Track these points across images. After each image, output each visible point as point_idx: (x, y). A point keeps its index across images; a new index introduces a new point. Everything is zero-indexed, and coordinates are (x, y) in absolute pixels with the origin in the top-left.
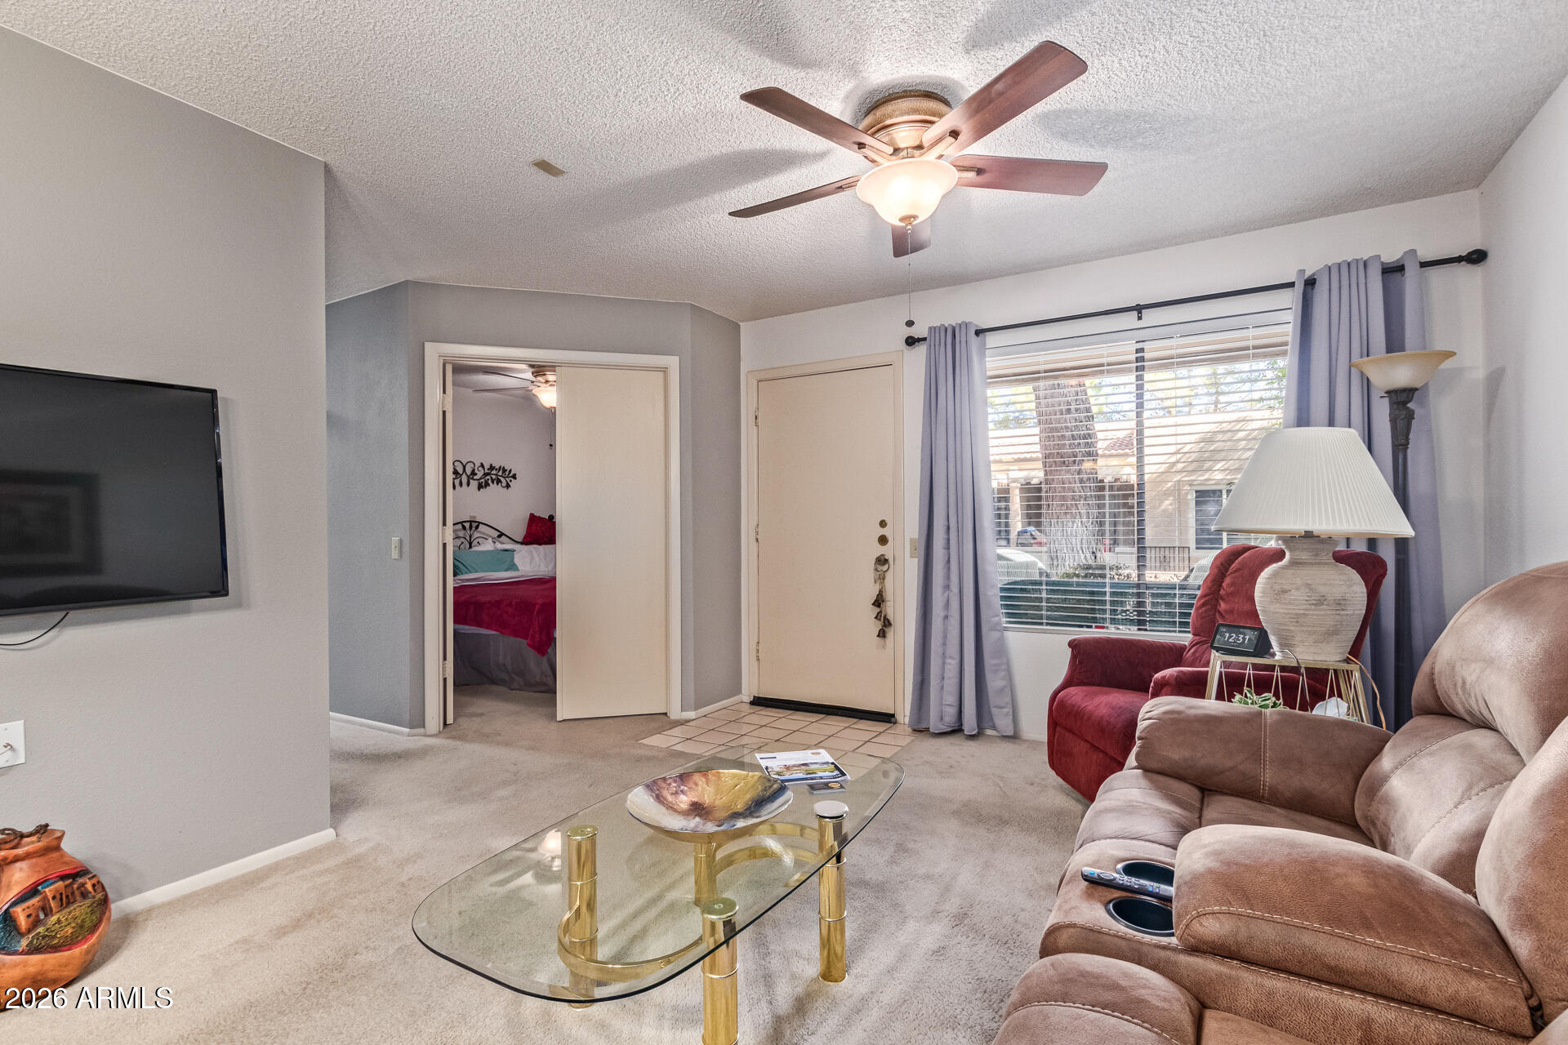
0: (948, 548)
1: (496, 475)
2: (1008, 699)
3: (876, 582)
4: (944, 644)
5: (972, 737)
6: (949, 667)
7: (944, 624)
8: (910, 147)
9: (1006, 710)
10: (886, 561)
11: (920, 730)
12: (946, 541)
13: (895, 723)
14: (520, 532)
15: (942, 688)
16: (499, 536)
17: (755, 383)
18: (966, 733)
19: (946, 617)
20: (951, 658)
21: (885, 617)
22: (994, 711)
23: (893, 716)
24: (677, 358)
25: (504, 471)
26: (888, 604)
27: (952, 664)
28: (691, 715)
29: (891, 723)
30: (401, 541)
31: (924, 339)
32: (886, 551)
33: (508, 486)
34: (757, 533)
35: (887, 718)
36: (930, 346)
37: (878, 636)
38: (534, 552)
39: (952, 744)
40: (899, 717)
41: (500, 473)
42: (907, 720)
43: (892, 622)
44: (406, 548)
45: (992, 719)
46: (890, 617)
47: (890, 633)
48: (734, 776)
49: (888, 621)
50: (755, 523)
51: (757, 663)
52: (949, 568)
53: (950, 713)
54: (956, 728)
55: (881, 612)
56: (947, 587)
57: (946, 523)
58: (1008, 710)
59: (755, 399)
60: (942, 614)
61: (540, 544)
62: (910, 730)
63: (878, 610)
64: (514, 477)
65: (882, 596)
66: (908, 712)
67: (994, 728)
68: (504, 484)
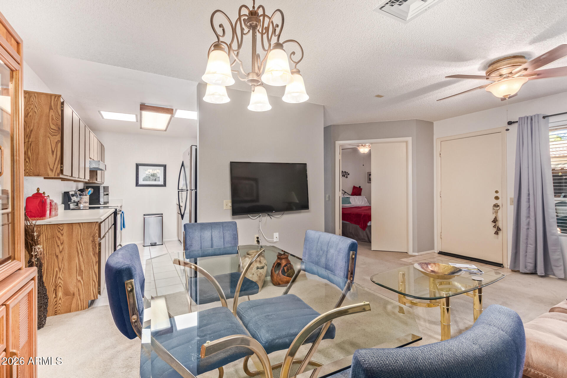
0: (529, 202)
1: (343, 174)
2: (562, 263)
3: (493, 214)
4: (527, 239)
5: (542, 276)
6: (530, 248)
7: (527, 231)
8: (507, 74)
9: (560, 268)
10: (498, 206)
11: (515, 270)
12: (528, 199)
13: (503, 267)
14: (350, 192)
15: (526, 256)
16: (345, 193)
17: (440, 142)
18: (538, 274)
19: (528, 229)
20: (531, 244)
21: (498, 227)
22: (554, 268)
23: (502, 264)
24: (411, 138)
25: (346, 172)
26: (499, 222)
27: (531, 248)
28: (416, 254)
29: (501, 267)
30: (329, 196)
31: (517, 122)
32: (498, 202)
33: (347, 177)
34: (441, 194)
35: (500, 265)
36: (520, 125)
37: (495, 234)
38: (355, 198)
39: (530, 277)
40: (505, 265)
41: (345, 173)
42: (509, 267)
43: (501, 229)
44: (330, 198)
45: (553, 271)
46: (500, 227)
47: (500, 233)
48: (444, 266)
49: (499, 228)
50: (440, 191)
51: (441, 239)
52: (529, 210)
53: (530, 267)
54: (534, 272)
55: (496, 225)
56: (529, 217)
57: (528, 193)
58: (562, 268)
59: (440, 148)
60: (526, 227)
61: (357, 196)
62: (510, 270)
63: (495, 224)
64: (349, 174)
65: (496, 219)
66: (509, 263)
67: (554, 275)
68: (346, 177)
